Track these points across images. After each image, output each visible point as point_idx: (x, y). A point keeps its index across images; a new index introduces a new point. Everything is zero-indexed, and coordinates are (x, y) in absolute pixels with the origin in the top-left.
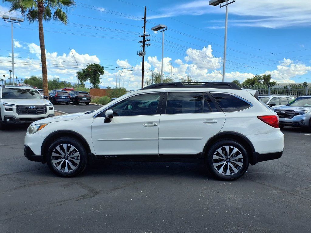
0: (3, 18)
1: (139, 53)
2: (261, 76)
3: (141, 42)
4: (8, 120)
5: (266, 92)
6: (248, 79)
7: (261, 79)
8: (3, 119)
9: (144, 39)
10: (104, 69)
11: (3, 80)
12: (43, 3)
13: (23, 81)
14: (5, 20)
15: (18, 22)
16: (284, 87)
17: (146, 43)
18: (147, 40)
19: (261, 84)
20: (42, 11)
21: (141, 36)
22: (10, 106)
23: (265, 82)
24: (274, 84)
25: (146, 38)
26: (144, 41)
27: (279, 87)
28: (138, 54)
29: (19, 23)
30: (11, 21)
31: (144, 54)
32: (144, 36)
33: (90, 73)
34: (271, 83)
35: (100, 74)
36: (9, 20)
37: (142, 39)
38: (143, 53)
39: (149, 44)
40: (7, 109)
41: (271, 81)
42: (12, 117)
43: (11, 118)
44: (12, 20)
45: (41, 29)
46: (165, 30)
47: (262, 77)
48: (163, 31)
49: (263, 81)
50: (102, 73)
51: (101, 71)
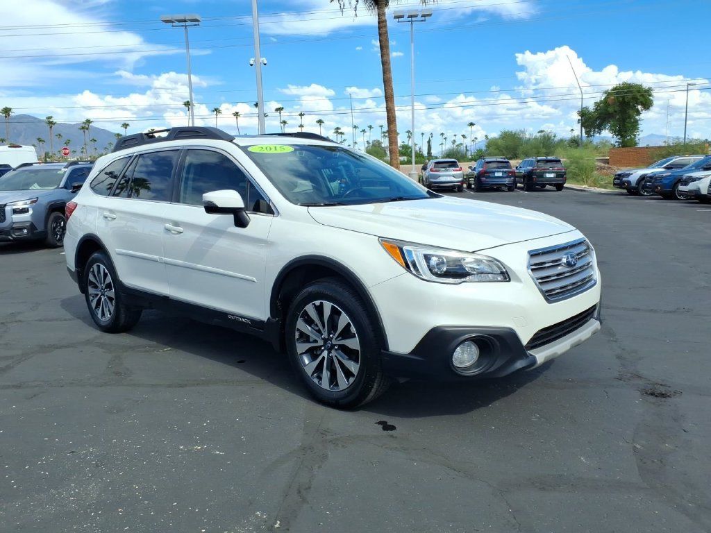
0: (395, 17)
10: (653, 93)
14: (400, 19)
15: (423, 18)
29: (425, 21)
30: (410, 19)
33: (611, 110)
35: (639, 107)
36: (406, 18)
44: (411, 17)
50: (647, 105)
51: (642, 99)
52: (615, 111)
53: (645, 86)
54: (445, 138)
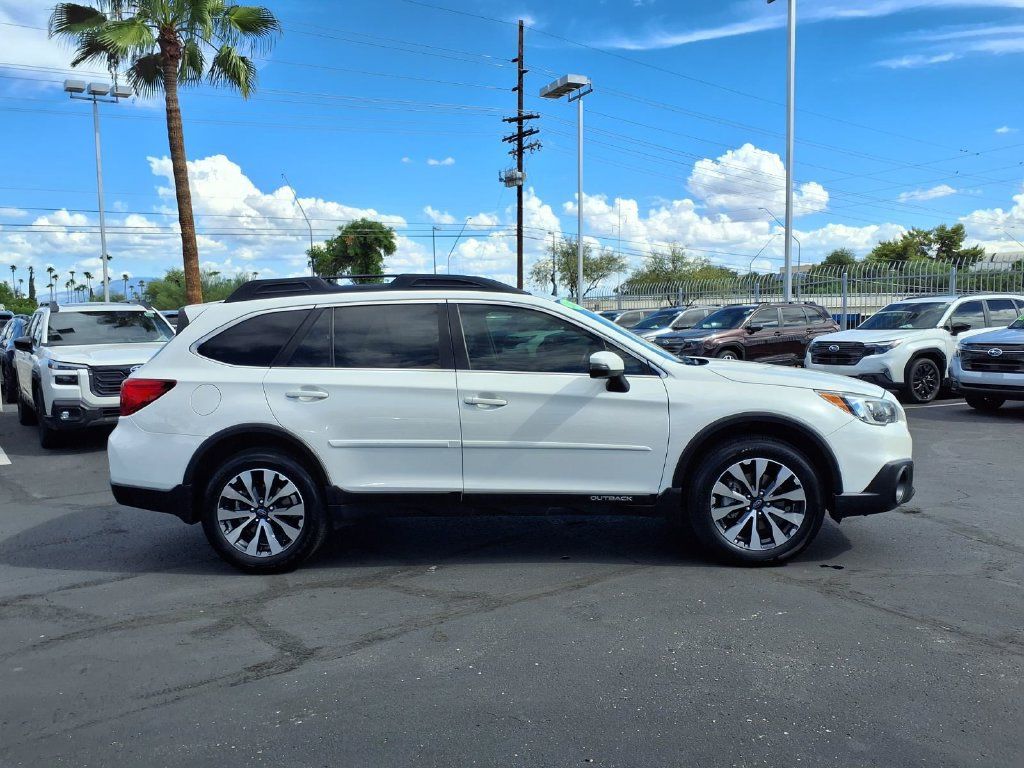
0: (67, 90)
1: (503, 177)
2: (930, 233)
3: (510, 138)
4: (65, 415)
5: (940, 286)
6: (883, 244)
7: (931, 241)
8: (49, 412)
9: (520, 128)
10: (395, 234)
11: (84, 287)
12: (178, 31)
13: (145, 289)
14: (74, 94)
15: (114, 99)
16: (1013, 266)
17: (526, 141)
18: (531, 132)
19: (930, 258)
20: (175, 58)
21: (511, 120)
22: (70, 368)
23: (944, 252)
24: (975, 255)
25: (527, 125)
26: (521, 135)
27: (992, 266)
28: (501, 180)
29: (116, 102)
30: (92, 96)
31: (520, 179)
32: (520, 120)
33: (351, 252)
34: (967, 253)
35: (382, 251)
36: (85, 94)
37: (513, 128)
38: (519, 174)
39: (535, 144)
40: (60, 380)
41: (966, 245)
42: (77, 404)
43: (75, 408)
44: (92, 93)
45: (173, 114)
46: (584, 94)
47: (931, 236)
48: (579, 97)
49: (936, 246)
50: (390, 249)
51: (386, 242)
52: (356, 254)
53: (386, 225)
54: (56, 276)
